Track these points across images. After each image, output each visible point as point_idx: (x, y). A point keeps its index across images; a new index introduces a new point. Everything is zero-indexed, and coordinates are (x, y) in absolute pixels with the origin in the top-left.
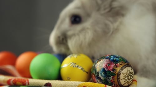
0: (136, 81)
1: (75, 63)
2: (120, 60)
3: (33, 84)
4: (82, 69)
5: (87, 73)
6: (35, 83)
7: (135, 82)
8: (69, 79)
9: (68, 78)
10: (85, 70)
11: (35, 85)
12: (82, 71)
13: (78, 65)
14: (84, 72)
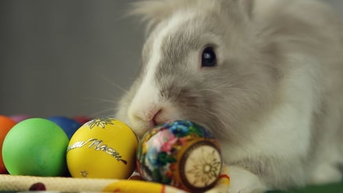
0: (228, 178)
1: (100, 140)
2: (191, 131)
3: (5, 186)
4: (115, 154)
5: (125, 162)
6: (8, 183)
7: (225, 179)
8: (84, 174)
9: (82, 172)
10: (120, 157)
11: (9, 187)
12: (114, 159)
13: (107, 146)
14: (118, 160)
